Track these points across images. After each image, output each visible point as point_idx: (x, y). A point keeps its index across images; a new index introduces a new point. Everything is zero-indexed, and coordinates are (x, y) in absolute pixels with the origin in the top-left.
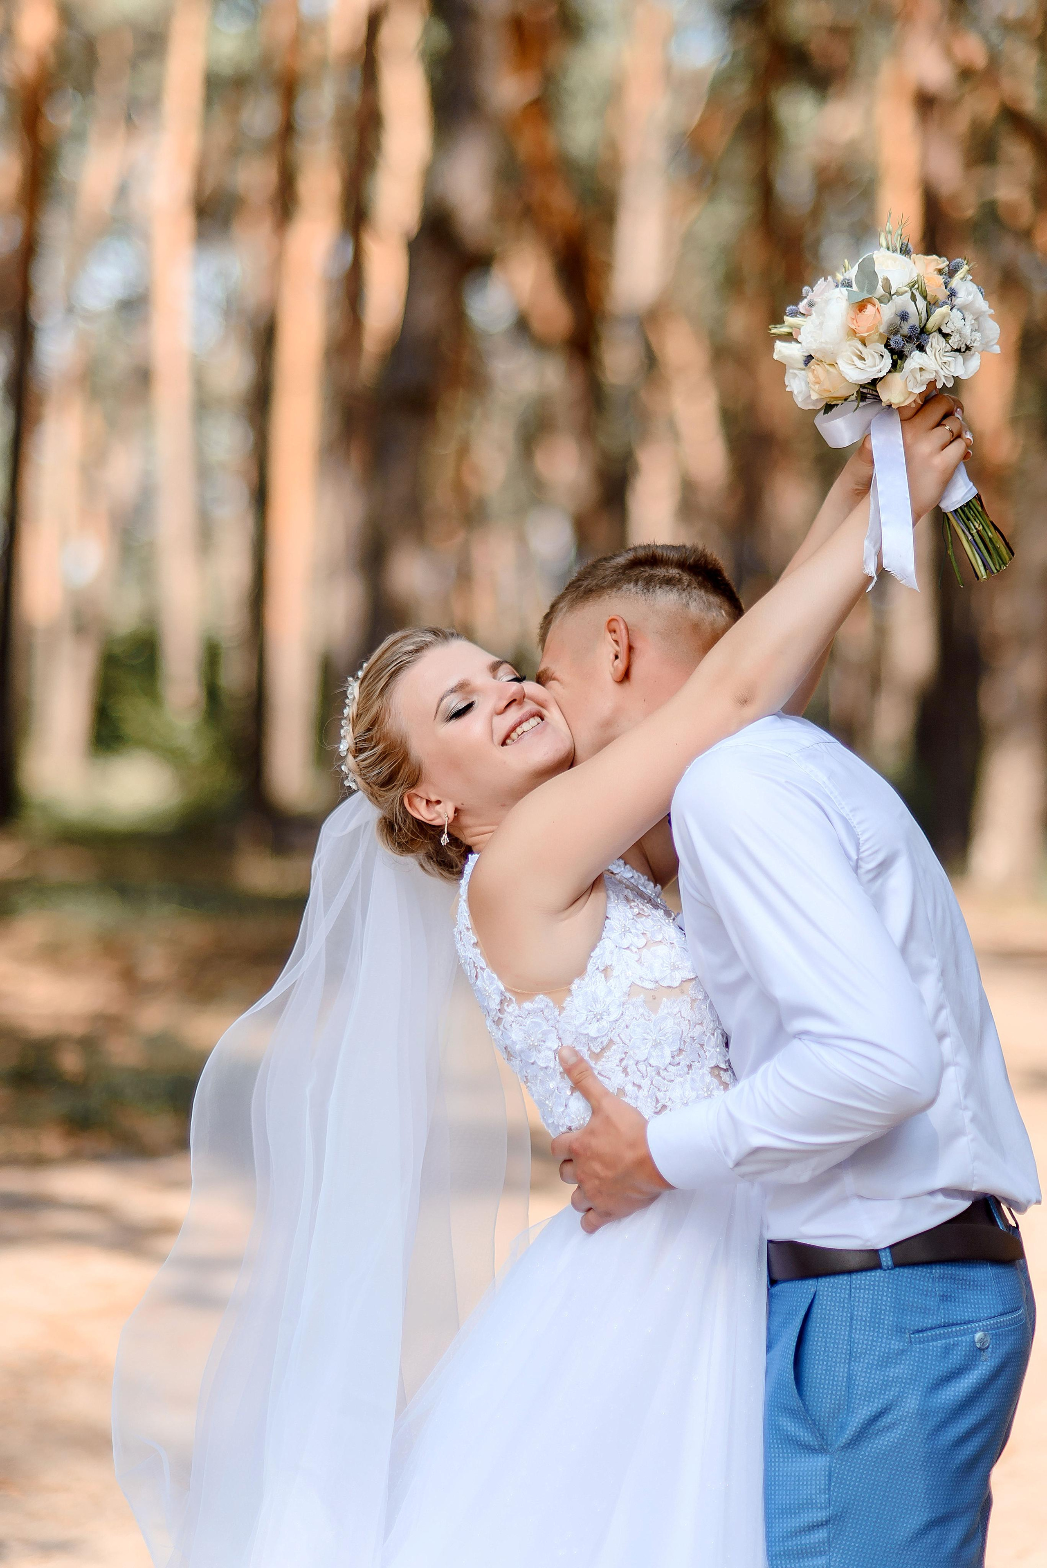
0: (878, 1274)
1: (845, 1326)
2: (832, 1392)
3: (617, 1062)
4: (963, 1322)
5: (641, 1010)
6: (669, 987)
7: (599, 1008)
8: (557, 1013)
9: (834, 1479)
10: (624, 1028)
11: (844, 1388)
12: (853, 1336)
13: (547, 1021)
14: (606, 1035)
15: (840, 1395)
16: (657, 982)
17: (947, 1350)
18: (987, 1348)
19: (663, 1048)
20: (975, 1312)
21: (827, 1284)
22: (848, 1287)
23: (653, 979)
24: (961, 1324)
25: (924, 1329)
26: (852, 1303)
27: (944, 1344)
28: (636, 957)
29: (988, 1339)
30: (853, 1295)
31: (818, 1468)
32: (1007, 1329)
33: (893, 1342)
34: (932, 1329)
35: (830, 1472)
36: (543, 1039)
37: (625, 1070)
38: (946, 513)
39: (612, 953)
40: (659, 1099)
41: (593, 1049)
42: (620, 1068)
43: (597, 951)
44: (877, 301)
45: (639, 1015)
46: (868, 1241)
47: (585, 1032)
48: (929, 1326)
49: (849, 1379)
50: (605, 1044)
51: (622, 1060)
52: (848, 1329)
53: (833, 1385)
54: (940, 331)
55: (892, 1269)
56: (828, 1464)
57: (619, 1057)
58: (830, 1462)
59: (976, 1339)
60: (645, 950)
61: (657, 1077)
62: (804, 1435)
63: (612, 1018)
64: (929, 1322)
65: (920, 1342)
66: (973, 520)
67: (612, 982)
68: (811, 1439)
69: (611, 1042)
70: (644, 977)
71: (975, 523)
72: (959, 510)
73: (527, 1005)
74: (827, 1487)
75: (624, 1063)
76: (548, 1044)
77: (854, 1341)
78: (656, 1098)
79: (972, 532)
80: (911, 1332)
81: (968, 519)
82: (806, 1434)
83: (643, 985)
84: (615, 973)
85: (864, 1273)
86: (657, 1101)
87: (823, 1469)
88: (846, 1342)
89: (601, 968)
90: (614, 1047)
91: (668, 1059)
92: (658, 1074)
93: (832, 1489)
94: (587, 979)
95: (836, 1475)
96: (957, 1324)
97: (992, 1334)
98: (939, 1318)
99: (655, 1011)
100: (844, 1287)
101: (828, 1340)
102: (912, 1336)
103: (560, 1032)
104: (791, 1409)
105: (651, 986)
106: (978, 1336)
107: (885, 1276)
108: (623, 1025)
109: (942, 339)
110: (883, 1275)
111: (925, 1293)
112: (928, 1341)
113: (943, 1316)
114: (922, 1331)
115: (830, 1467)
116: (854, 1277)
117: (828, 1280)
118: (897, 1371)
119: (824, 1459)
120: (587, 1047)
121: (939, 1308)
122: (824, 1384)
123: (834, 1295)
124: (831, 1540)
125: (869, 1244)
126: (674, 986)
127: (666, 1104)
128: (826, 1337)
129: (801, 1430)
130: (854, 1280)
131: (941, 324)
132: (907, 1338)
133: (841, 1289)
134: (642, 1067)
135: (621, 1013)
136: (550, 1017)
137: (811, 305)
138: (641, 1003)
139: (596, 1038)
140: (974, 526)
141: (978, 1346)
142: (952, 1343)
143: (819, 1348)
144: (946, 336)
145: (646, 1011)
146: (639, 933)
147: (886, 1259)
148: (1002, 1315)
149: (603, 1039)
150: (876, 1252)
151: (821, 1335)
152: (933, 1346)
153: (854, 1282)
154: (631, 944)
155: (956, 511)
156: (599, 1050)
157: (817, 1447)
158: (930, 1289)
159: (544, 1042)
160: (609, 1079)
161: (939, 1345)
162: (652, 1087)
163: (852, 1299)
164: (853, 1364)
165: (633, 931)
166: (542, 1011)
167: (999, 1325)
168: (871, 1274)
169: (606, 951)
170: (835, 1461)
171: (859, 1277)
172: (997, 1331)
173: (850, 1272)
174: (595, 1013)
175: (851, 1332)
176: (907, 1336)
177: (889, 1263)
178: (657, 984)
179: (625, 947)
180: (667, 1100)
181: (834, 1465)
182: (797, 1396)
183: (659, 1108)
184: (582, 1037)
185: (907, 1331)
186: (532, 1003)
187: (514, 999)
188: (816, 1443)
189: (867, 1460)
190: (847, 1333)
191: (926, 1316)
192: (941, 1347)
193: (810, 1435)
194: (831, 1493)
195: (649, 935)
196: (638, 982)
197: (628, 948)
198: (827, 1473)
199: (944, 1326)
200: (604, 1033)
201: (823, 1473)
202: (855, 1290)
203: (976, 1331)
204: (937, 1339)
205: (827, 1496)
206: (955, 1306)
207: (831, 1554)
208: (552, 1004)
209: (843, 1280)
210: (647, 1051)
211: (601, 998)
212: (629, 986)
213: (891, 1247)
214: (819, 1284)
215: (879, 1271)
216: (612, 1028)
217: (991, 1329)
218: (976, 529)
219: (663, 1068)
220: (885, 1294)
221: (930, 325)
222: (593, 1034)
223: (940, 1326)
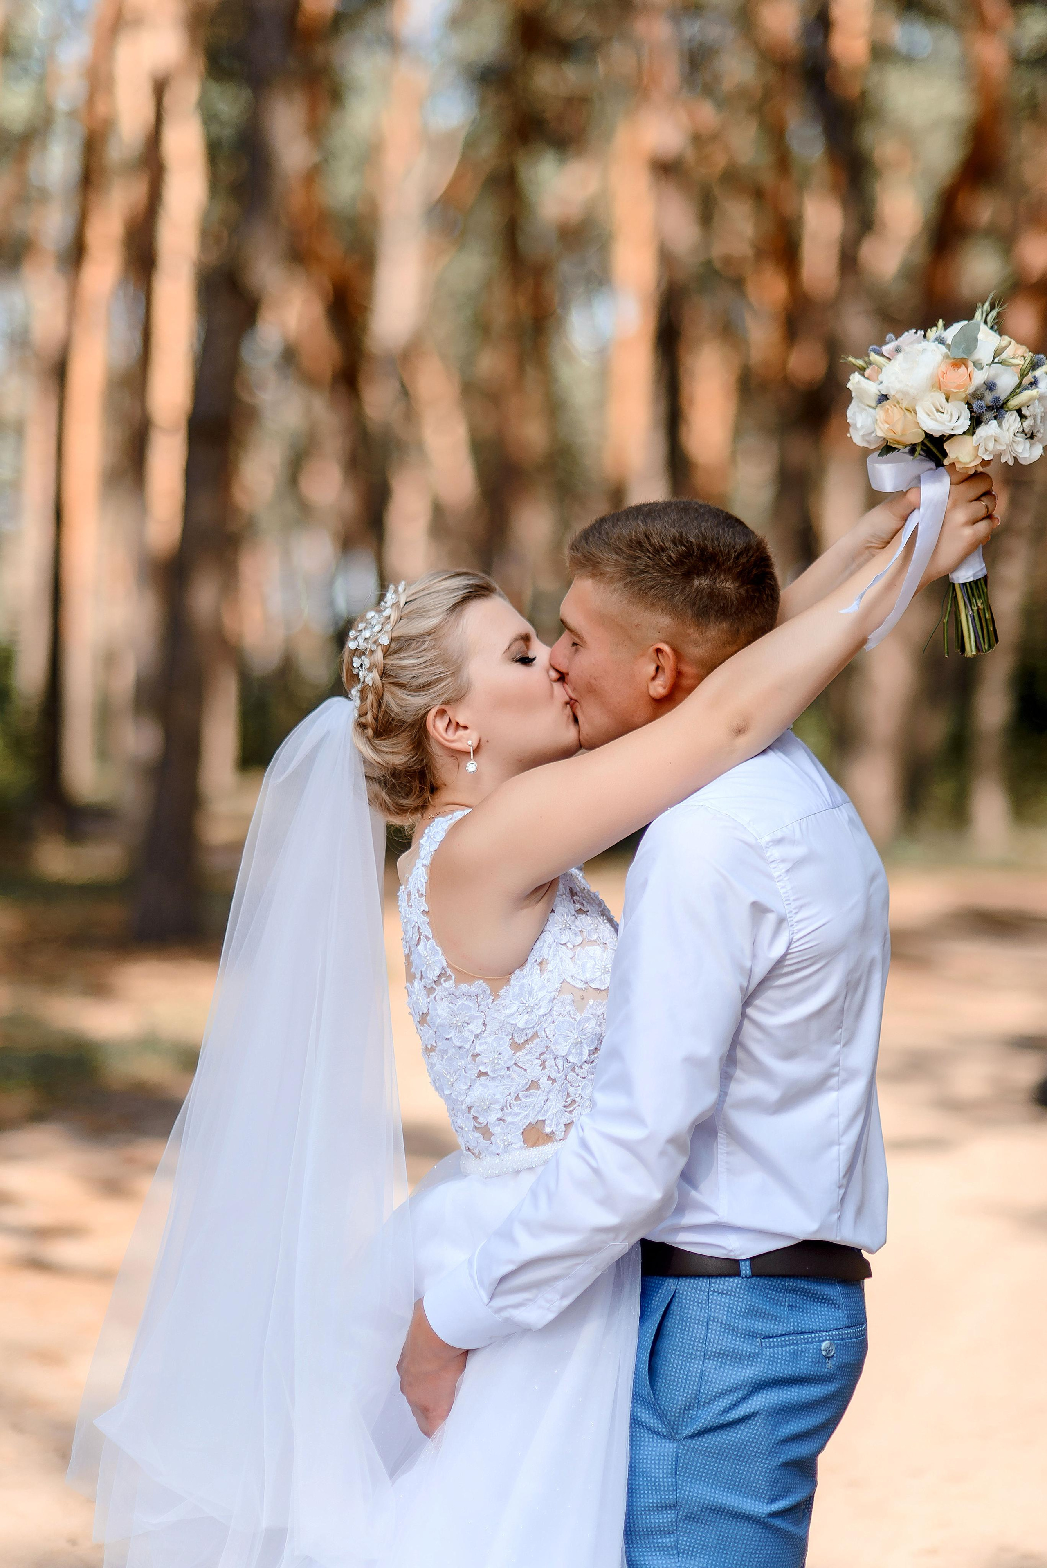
0: (736, 1281)
1: (703, 1325)
2: (685, 1386)
3: (538, 1054)
4: (811, 1331)
5: (568, 1008)
6: (597, 989)
7: (531, 1002)
8: (490, 1000)
9: (681, 1465)
10: (550, 1023)
11: (696, 1383)
12: (709, 1335)
13: (479, 1006)
14: (533, 1027)
15: (692, 1390)
16: (587, 983)
17: (795, 1355)
18: (832, 1356)
19: (582, 1046)
20: (822, 1323)
21: (687, 1284)
22: (707, 1290)
23: (583, 979)
24: (809, 1332)
25: (774, 1335)
26: (710, 1305)
27: (792, 1349)
28: (571, 954)
29: (834, 1348)
30: (711, 1297)
31: (666, 1454)
32: (850, 1340)
33: (745, 1345)
34: (781, 1335)
35: (677, 1456)
36: (469, 1022)
37: (543, 1064)
38: (954, 584)
39: (550, 947)
40: (571, 1093)
41: (516, 1039)
42: (540, 1062)
43: (539, 944)
44: (971, 365)
45: (566, 1012)
46: (731, 1251)
47: (513, 1022)
48: (780, 1332)
49: (702, 1376)
50: (529, 1036)
51: (541, 1054)
52: (704, 1328)
53: (686, 1379)
54: (1019, 411)
55: (750, 1278)
56: (675, 1450)
57: (540, 1050)
58: (678, 1448)
59: (823, 1348)
60: (580, 948)
61: (571, 1073)
62: (654, 1421)
63: (542, 1012)
64: (779, 1328)
65: (770, 1347)
66: (977, 598)
67: (546, 975)
68: (660, 1426)
69: (536, 1035)
70: (576, 976)
71: (978, 601)
72: (968, 584)
73: (464, 987)
74: (674, 1471)
75: (543, 1057)
76: (471, 1027)
77: (710, 1341)
78: (568, 1092)
79: (973, 608)
80: (762, 1337)
81: (973, 595)
82: (656, 1421)
83: (573, 983)
84: (550, 967)
85: (723, 1279)
86: (568, 1096)
87: (670, 1454)
88: (701, 1341)
89: (539, 961)
90: (537, 1040)
91: (585, 1057)
92: (573, 1070)
93: (678, 1473)
94: (525, 972)
95: (682, 1460)
96: (805, 1333)
97: (837, 1344)
98: (789, 1325)
99: (580, 1009)
100: (703, 1289)
101: (685, 1337)
102: (763, 1340)
103: (488, 1019)
104: (642, 1397)
105: (581, 985)
106: (824, 1345)
107: (742, 1283)
108: (550, 1019)
109: (1018, 418)
110: (740, 1282)
111: (775, 1302)
112: (778, 1346)
113: (792, 1324)
114: (772, 1337)
115: (677, 1452)
116: (714, 1281)
117: (688, 1280)
118: (748, 1371)
119: (671, 1445)
120: (511, 1037)
121: (788, 1317)
122: (679, 1377)
123: (693, 1294)
124: (678, 1520)
125: (732, 1254)
126: (602, 989)
127: (576, 1099)
128: (684, 1335)
129: (651, 1416)
130: (713, 1283)
131: (1023, 405)
132: (758, 1342)
133: (700, 1290)
134: (560, 1062)
135: (550, 1009)
136: (482, 1003)
137: (898, 350)
138: (569, 1001)
139: (523, 1029)
140: (977, 604)
141: (824, 1354)
142: (800, 1349)
143: (676, 1343)
144: (1022, 417)
145: (573, 1010)
146: (578, 930)
147: (745, 1269)
148: (846, 1327)
149: (528, 1031)
150: (737, 1262)
151: (679, 1331)
152: (782, 1351)
153: (713, 1285)
154: (569, 941)
155: (965, 584)
156: (522, 1041)
157: (665, 1434)
158: (780, 1299)
159: (468, 1024)
160: (525, 1070)
161: (788, 1350)
162: (566, 1082)
163: (710, 1301)
164: (707, 1361)
165: (573, 927)
166: (477, 995)
167: (844, 1336)
168: (729, 1280)
169: (545, 946)
170: (682, 1447)
171: (718, 1282)
172: (842, 1342)
173: (710, 1276)
174: (527, 1005)
175: (707, 1332)
176: (759, 1340)
177: (748, 1272)
178: (587, 985)
179: (562, 943)
180: (577, 1096)
181: (680, 1451)
182: (649, 1386)
183: (569, 1102)
184: (508, 1026)
185: (758, 1336)
186: (470, 986)
187: (453, 978)
188: (664, 1430)
189: (712, 1448)
190: (703, 1332)
191: (777, 1323)
192: (790, 1353)
193: (659, 1422)
194: (677, 1477)
195: (585, 933)
196: (569, 980)
197: (565, 944)
198: (674, 1459)
199: (793, 1333)
200: (532, 1026)
201: (670, 1458)
202: (713, 1293)
203: (823, 1341)
204: (785, 1346)
205: (674, 1480)
206: (803, 1316)
207: (678, 1533)
208: (488, 992)
209: (703, 1283)
210: (567, 1047)
211: (535, 991)
212: (560, 982)
213: (751, 1259)
214: (680, 1283)
215: (737, 1278)
216: (539, 1022)
217: (837, 1340)
218: (978, 606)
219: (579, 1065)
220: (741, 1300)
221: (1014, 403)
222: (521, 1025)
223: (790, 1334)
